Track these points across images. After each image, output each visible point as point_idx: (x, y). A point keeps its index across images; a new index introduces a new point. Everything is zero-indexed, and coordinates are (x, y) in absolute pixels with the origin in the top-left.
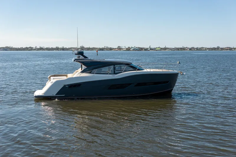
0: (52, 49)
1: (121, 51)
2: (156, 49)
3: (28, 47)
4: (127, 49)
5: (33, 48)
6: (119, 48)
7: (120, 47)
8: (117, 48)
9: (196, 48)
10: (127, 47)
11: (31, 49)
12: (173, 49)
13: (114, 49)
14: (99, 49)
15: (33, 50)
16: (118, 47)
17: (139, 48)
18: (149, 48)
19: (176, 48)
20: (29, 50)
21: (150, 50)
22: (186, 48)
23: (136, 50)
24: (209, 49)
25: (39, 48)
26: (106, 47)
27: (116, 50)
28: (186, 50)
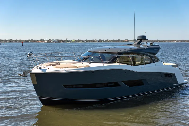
2: (72, 41)
4: (48, 41)
6: (42, 41)
7: (42, 39)
8: (40, 41)
9: (103, 40)
10: (48, 40)
12: (85, 41)
13: (37, 41)
14: (25, 41)
16: (41, 39)
17: (58, 40)
18: (66, 40)
19: (87, 40)
21: (67, 41)
22: (95, 40)
23: (56, 42)
24: (112, 41)
26: (31, 39)
27: (39, 42)
28: (95, 42)
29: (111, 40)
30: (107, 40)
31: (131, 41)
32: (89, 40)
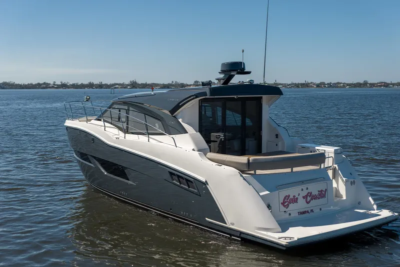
0: (82, 86)
3: (41, 83)
5: (50, 84)
6: (197, 85)
7: (198, 82)
8: (194, 85)
9: (328, 84)
11: (46, 86)
12: (288, 85)
13: (188, 85)
14: (163, 86)
15: (50, 88)
16: (195, 82)
19: (293, 84)
20: (42, 88)
22: (311, 83)
24: (348, 85)
25: (60, 84)
26: (174, 82)
28: (312, 87)
29: (347, 83)
30: (338, 83)
31: (393, 84)
32: (297, 83)
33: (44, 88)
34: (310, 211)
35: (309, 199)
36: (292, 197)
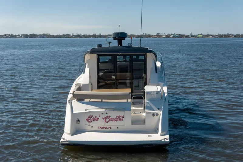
0: (89, 36)
1: (160, 38)
2: (198, 36)
3: (65, 34)
4: (166, 36)
5: (70, 35)
6: (159, 35)
7: (159, 34)
8: (156, 36)
9: (242, 35)
10: (167, 35)
11: (68, 36)
12: (216, 36)
13: (153, 36)
14: (137, 36)
15: (70, 37)
16: (157, 34)
17: (179, 35)
18: (190, 35)
19: (219, 35)
20: (66, 38)
21: (192, 37)
22: (231, 34)
23: (177, 37)
25: (76, 35)
26: (145, 34)
27: (155, 38)
28: (231, 37)
32: (222, 34)
33: (67, 37)
34: (108, 128)
35: (107, 120)
36: (94, 117)
